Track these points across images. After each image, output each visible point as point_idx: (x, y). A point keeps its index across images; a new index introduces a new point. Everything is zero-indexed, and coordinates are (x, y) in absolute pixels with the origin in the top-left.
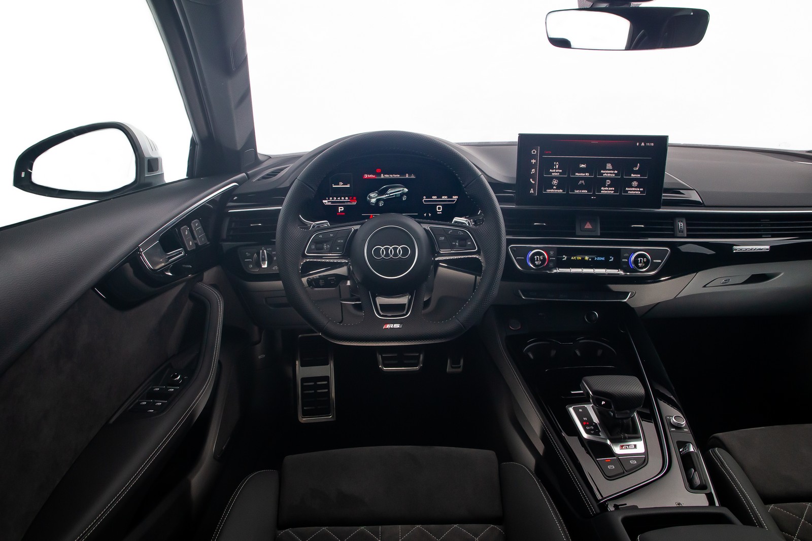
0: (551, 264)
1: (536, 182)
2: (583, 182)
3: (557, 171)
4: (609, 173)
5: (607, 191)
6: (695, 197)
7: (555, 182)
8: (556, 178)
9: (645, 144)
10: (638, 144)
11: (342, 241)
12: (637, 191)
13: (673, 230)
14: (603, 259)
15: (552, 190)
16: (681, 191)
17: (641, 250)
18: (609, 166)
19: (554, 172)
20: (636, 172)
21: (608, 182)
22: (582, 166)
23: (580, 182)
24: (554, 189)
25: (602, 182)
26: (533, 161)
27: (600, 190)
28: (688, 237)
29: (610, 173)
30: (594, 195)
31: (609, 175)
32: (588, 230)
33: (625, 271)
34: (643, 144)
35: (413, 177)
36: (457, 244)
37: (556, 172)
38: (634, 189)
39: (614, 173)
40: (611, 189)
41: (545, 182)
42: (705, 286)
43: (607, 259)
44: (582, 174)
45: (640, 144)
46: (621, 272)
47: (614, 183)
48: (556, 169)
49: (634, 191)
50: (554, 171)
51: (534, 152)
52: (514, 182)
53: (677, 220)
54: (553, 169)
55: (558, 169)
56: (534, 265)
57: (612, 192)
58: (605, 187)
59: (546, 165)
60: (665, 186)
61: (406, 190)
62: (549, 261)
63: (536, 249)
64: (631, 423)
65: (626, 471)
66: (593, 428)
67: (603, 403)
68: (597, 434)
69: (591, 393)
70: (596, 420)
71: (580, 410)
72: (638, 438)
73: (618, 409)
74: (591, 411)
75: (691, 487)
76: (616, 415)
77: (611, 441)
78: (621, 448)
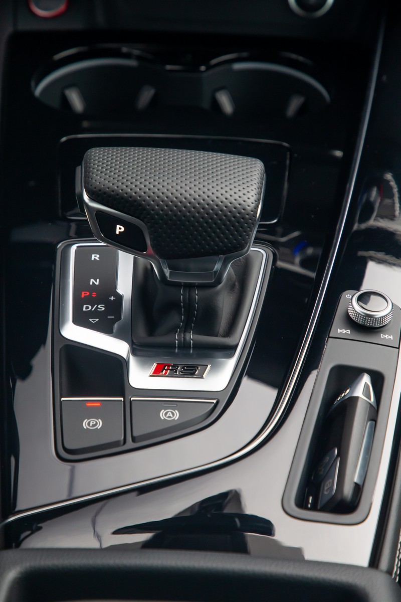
64: (225, 303)
65: (134, 439)
66: (102, 308)
67: (120, 229)
68: (105, 327)
69: (86, 198)
70: (125, 287)
71: (95, 257)
72: (229, 350)
73: (165, 253)
74: (125, 263)
75: (301, 503)
76: (167, 272)
77: (134, 351)
78: (157, 372)
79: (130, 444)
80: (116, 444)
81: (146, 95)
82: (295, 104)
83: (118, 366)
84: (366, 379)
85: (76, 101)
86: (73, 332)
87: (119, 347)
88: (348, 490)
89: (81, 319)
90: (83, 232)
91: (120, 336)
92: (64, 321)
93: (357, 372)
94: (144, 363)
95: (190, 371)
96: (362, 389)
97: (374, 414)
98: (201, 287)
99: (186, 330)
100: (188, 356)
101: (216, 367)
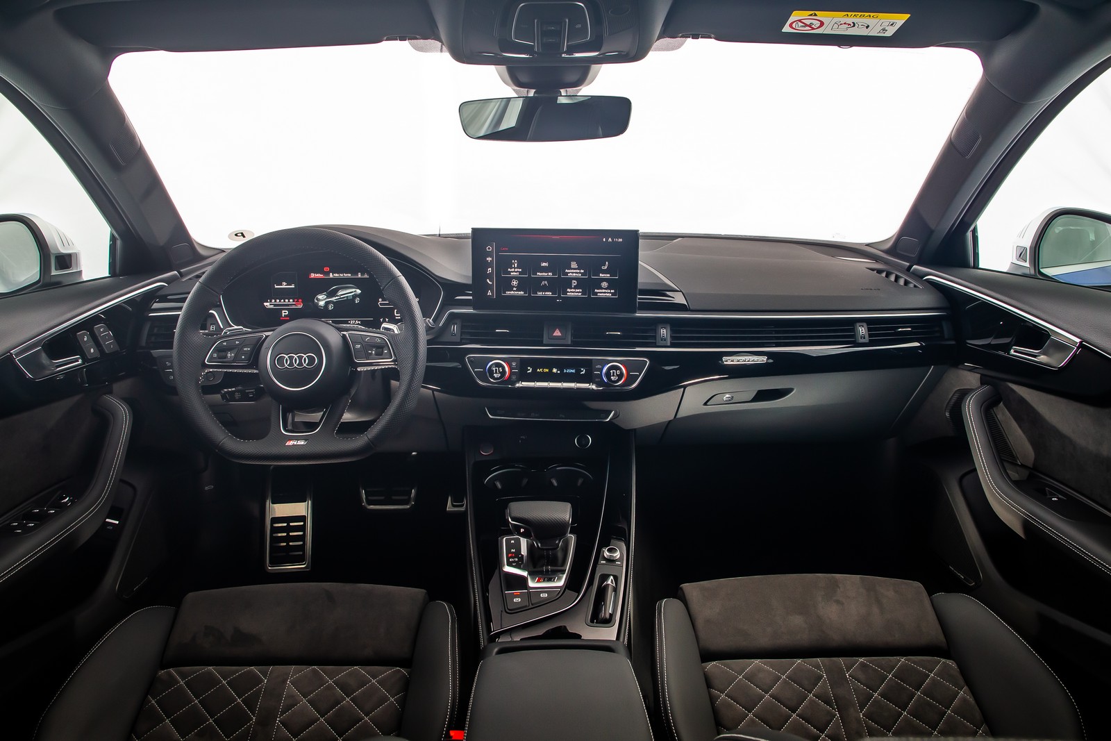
0: (514, 378)
1: (493, 283)
2: (546, 282)
3: (516, 270)
4: (574, 272)
5: (574, 293)
6: (679, 299)
7: (515, 283)
8: (515, 278)
9: (612, 239)
10: (604, 240)
11: (249, 349)
12: (608, 293)
13: (654, 337)
14: (573, 371)
15: (512, 292)
16: (667, 293)
17: (616, 361)
18: (574, 265)
19: (512, 272)
20: (604, 272)
21: (574, 283)
22: (544, 264)
23: (543, 283)
24: (514, 291)
25: (567, 283)
26: (489, 259)
27: (566, 292)
28: (673, 345)
29: (576, 273)
30: (559, 297)
31: (574, 275)
32: (557, 338)
33: (598, 385)
34: (610, 240)
35: (366, 276)
36: (373, 352)
37: (515, 271)
38: (604, 291)
39: (580, 273)
40: (578, 290)
41: (504, 283)
42: (705, 404)
43: (578, 371)
44: (544, 274)
45: (607, 240)
46: (594, 387)
47: (581, 284)
48: (515, 268)
49: (604, 293)
50: (513, 270)
51: (489, 248)
52: (470, 282)
53: (659, 326)
54: (511, 268)
55: (517, 268)
56: (495, 379)
57: (580, 294)
58: (571, 288)
59: (503, 264)
60: (639, 287)
61: (359, 291)
62: (511, 373)
63: (497, 359)
64: (560, 555)
65: (532, 604)
66: (516, 559)
67: (522, 530)
68: (518, 566)
69: (510, 520)
70: (524, 551)
71: (513, 542)
72: (563, 572)
73: (538, 538)
74: (524, 543)
75: (592, 621)
76: (539, 545)
77: (530, 574)
78: (538, 581)
79: (531, 606)
80: (526, 606)
81: (525, 481)
82: (580, 481)
83: (524, 579)
84: (612, 577)
85: (499, 485)
86: (507, 569)
87: (525, 574)
88: (608, 616)
89: (510, 564)
90: (509, 533)
91: (524, 569)
92: (504, 565)
93: (609, 576)
94: (533, 579)
95: (550, 580)
96: (610, 581)
97: (615, 590)
98: (551, 549)
99: (547, 565)
100: (549, 575)
101: (560, 579)
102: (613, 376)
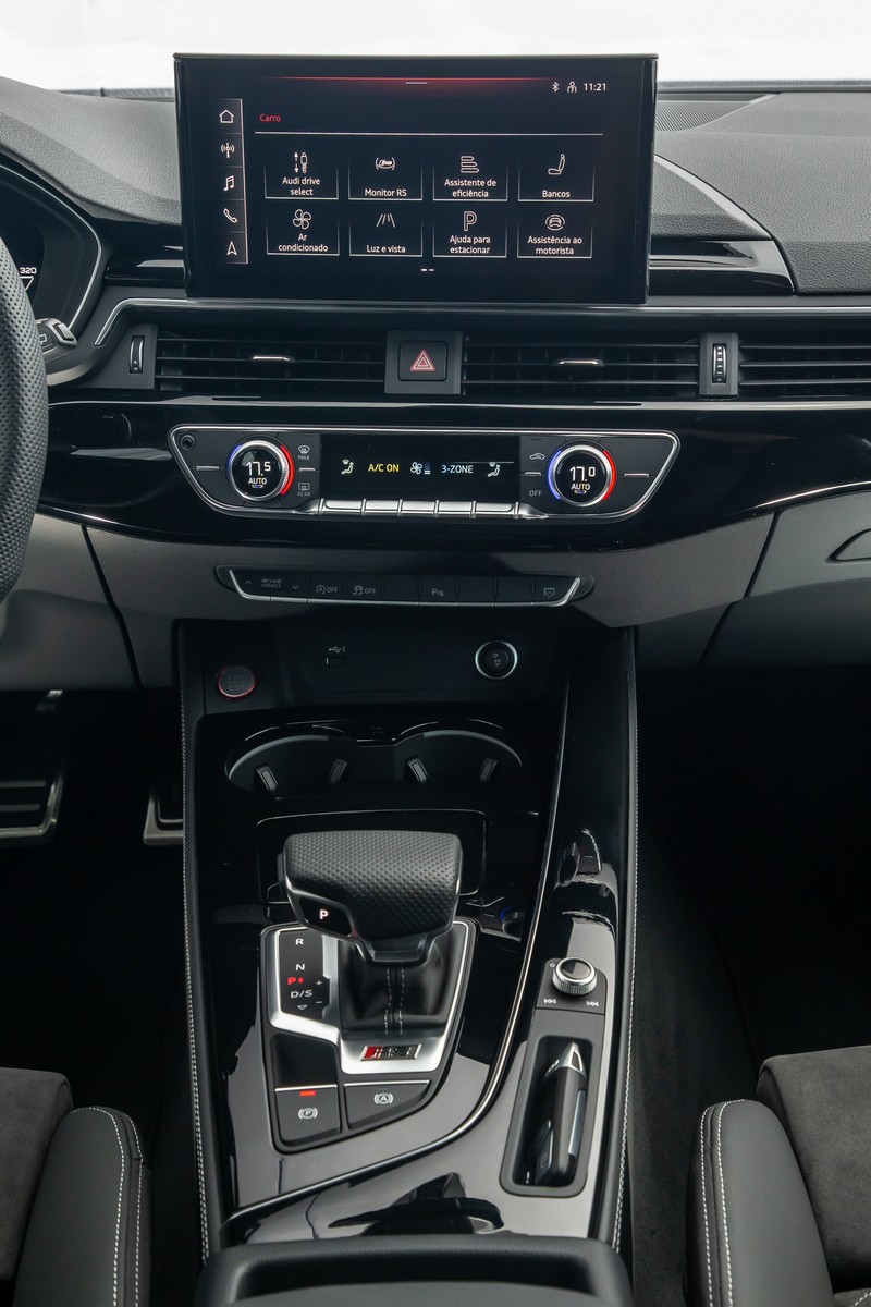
0: (304, 488)
1: (241, 219)
2: (390, 217)
3: (305, 181)
4: (469, 187)
5: (468, 247)
6: (767, 260)
7: (302, 219)
8: (305, 205)
9: (580, 86)
10: (556, 87)
12: (564, 246)
13: (695, 372)
14: (468, 469)
15: (295, 247)
16: (734, 245)
17: (585, 440)
18: (468, 163)
19: (295, 187)
20: (555, 184)
21: (470, 218)
22: (385, 164)
23: (382, 219)
24: (301, 243)
25: (449, 219)
26: (228, 149)
27: (445, 246)
28: (746, 394)
29: (475, 188)
30: (428, 261)
31: (470, 193)
32: (422, 378)
33: (537, 505)
34: (572, 87)
37: (301, 186)
38: (553, 240)
39: (486, 188)
40: (481, 240)
41: (271, 220)
42: (833, 557)
43: (482, 469)
44: (384, 192)
45: (563, 87)
46: (524, 512)
47: (489, 223)
48: (301, 175)
49: (554, 246)
50: (296, 181)
51: (226, 117)
52: (176, 218)
53: (710, 340)
54: (292, 175)
55: (308, 176)
56: (251, 491)
57: (485, 251)
58: (461, 234)
59: (268, 162)
60: (655, 229)
62: (297, 477)
63: (258, 438)
64: (431, 980)
65: (350, 1126)
66: (309, 993)
67: (323, 914)
68: (313, 1013)
69: (289, 885)
70: (330, 970)
71: (300, 941)
72: (439, 1028)
73: (368, 935)
74: (330, 947)
75: (519, 1179)
76: (372, 953)
77: (344, 1035)
78: (368, 1056)
79: (346, 1132)
80: (332, 1132)
81: (339, 768)
82: (488, 767)
83: (328, 1053)
84: (574, 1049)
85: (269, 779)
86: (284, 1021)
87: (330, 1033)
88: (563, 1164)
89: (290, 1007)
90: (283, 916)
91: (328, 1021)
92: (273, 1010)
93: (565, 1042)
94: (354, 1050)
95: (401, 1053)
96: (570, 1059)
97: (585, 1084)
98: (406, 965)
99: (394, 1010)
100: (398, 1037)
101: (428, 1048)
102: (578, 480)
